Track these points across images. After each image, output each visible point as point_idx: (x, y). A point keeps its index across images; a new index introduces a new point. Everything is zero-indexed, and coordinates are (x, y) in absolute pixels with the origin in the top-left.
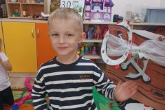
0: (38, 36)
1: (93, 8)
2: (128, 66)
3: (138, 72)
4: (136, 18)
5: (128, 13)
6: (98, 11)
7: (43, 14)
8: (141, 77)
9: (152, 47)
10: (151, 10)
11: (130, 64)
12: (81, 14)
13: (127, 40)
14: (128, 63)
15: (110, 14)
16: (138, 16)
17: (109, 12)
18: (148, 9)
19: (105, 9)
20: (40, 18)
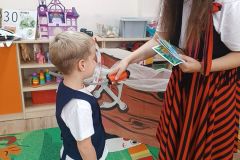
1: (50, 21)
2: (101, 93)
3: (113, 100)
4: (109, 33)
5: (98, 26)
6: (58, 25)
8: (117, 105)
10: (125, 22)
11: (104, 91)
12: (34, 29)
14: (100, 90)
15: (76, 27)
16: (111, 29)
17: (74, 24)
18: (121, 21)
19: (68, 22)
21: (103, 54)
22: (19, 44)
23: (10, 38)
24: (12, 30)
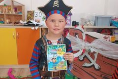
0: (18, 38)
2: (84, 58)
3: (91, 62)
4: (88, 23)
5: (82, 20)
7: (21, 22)
8: (93, 65)
9: (99, 44)
10: (98, 17)
11: (85, 56)
13: (82, 39)
14: (83, 56)
15: (70, 20)
16: (89, 21)
17: (69, 19)
18: (96, 17)
20: (19, 24)
21: (87, 35)
22: (42, 28)
23: (37, 25)
24: (39, 21)
